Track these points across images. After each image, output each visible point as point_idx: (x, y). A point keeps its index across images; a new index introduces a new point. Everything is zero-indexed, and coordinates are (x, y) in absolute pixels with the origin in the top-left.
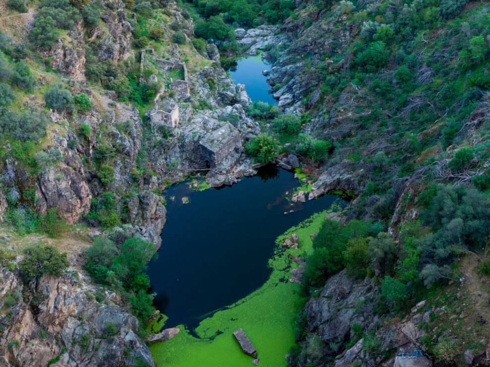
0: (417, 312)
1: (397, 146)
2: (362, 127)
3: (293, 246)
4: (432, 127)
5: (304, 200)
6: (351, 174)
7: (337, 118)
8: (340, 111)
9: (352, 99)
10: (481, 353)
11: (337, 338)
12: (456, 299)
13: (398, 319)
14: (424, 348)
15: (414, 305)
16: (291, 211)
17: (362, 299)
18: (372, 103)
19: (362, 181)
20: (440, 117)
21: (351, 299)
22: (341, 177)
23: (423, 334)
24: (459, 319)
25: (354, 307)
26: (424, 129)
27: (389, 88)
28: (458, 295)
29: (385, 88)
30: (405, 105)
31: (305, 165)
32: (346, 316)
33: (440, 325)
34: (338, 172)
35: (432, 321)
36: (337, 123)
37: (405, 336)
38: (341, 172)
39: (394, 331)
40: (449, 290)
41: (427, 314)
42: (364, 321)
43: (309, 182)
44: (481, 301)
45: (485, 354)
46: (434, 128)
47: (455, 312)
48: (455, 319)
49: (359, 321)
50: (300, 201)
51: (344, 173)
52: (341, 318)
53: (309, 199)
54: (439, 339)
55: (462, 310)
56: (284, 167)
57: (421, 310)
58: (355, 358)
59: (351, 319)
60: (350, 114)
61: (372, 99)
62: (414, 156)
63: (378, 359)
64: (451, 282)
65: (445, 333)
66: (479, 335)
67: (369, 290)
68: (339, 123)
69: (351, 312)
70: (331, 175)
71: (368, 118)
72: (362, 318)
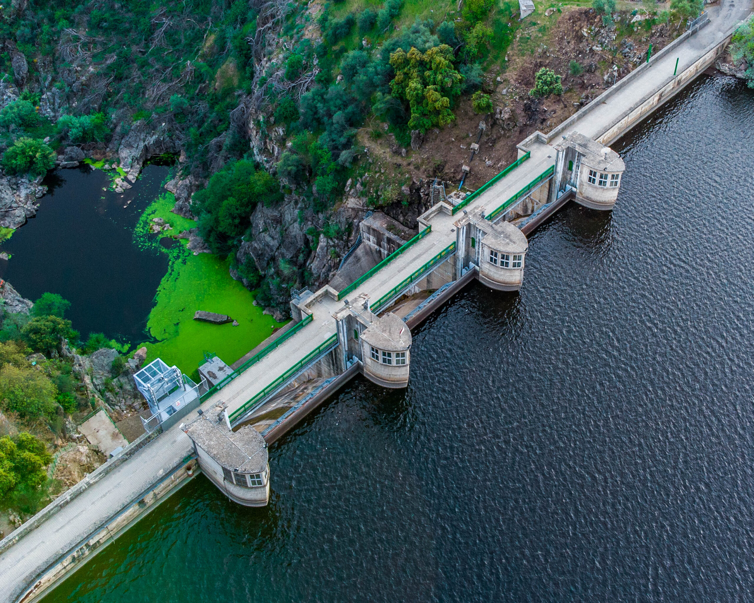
0: (350, 189)
1: (180, 81)
2: (119, 79)
3: (165, 229)
4: (205, 44)
5: (129, 186)
6: (154, 134)
7: (80, 81)
8: (77, 71)
9: (80, 49)
10: (411, 183)
11: (300, 249)
12: (370, 164)
13: (339, 203)
14: (371, 208)
15: (344, 185)
16: (129, 202)
17: (297, 211)
18: (105, 44)
19: (173, 135)
20: (205, 30)
21: (288, 217)
22: (146, 143)
23: (365, 200)
24: (382, 174)
25: (295, 221)
26: (198, 50)
27: (116, 18)
28: (370, 160)
29: (111, 19)
30: (152, 31)
31: (91, 151)
32: (295, 229)
33: (373, 185)
34: (138, 140)
35: (365, 187)
36: (84, 87)
37: (353, 209)
38: (142, 137)
39: (344, 211)
40: (361, 163)
41: (358, 186)
42: (313, 223)
43: (114, 166)
44: (388, 155)
45: (414, 182)
46: (208, 44)
47: (376, 172)
48: (380, 176)
49: (309, 225)
50: (126, 189)
51: (146, 136)
52: (293, 234)
53: (133, 182)
54: (379, 193)
55: (380, 168)
56: (71, 166)
57: (353, 186)
58: (327, 249)
59: (301, 229)
60: (91, 69)
61: (102, 39)
62: (209, 84)
63: (345, 238)
64: (359, 157)
65: (380, 187)
66: (402, 174)
67: (296, 203)
68: (87, 86)
69: (296, 225)
70: (132, 147)
71: (118, 65)
72: (310, 223)
